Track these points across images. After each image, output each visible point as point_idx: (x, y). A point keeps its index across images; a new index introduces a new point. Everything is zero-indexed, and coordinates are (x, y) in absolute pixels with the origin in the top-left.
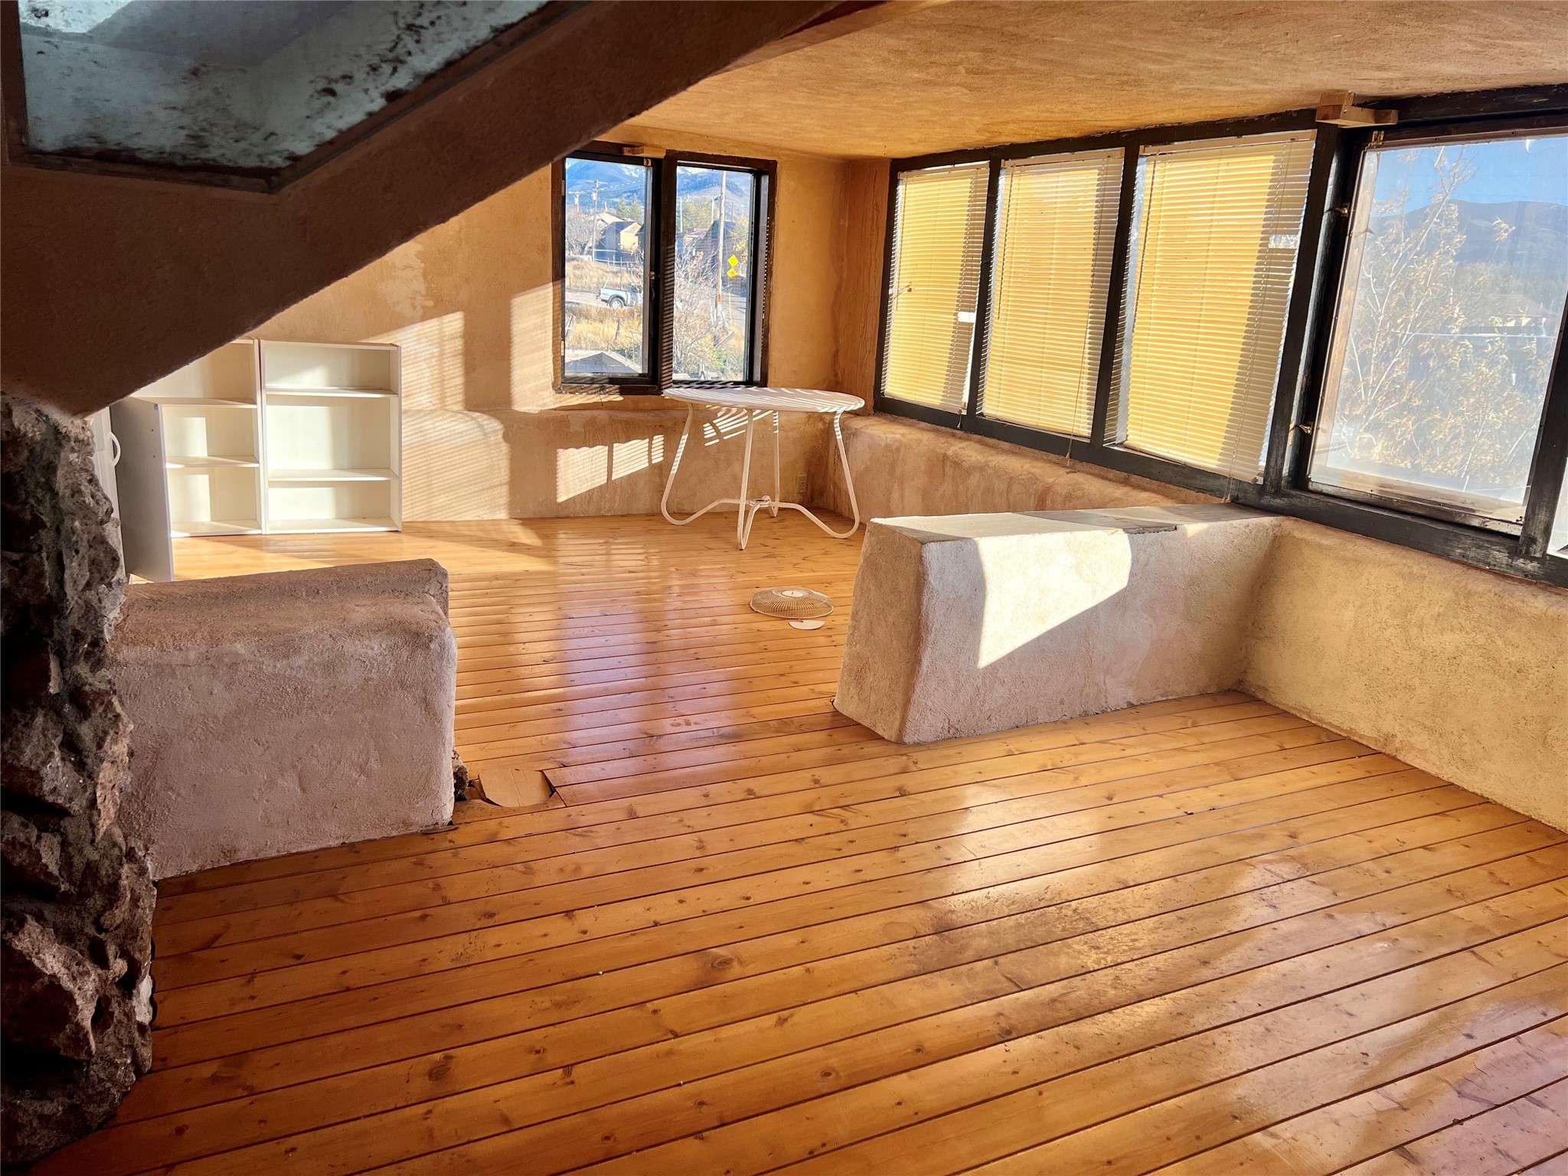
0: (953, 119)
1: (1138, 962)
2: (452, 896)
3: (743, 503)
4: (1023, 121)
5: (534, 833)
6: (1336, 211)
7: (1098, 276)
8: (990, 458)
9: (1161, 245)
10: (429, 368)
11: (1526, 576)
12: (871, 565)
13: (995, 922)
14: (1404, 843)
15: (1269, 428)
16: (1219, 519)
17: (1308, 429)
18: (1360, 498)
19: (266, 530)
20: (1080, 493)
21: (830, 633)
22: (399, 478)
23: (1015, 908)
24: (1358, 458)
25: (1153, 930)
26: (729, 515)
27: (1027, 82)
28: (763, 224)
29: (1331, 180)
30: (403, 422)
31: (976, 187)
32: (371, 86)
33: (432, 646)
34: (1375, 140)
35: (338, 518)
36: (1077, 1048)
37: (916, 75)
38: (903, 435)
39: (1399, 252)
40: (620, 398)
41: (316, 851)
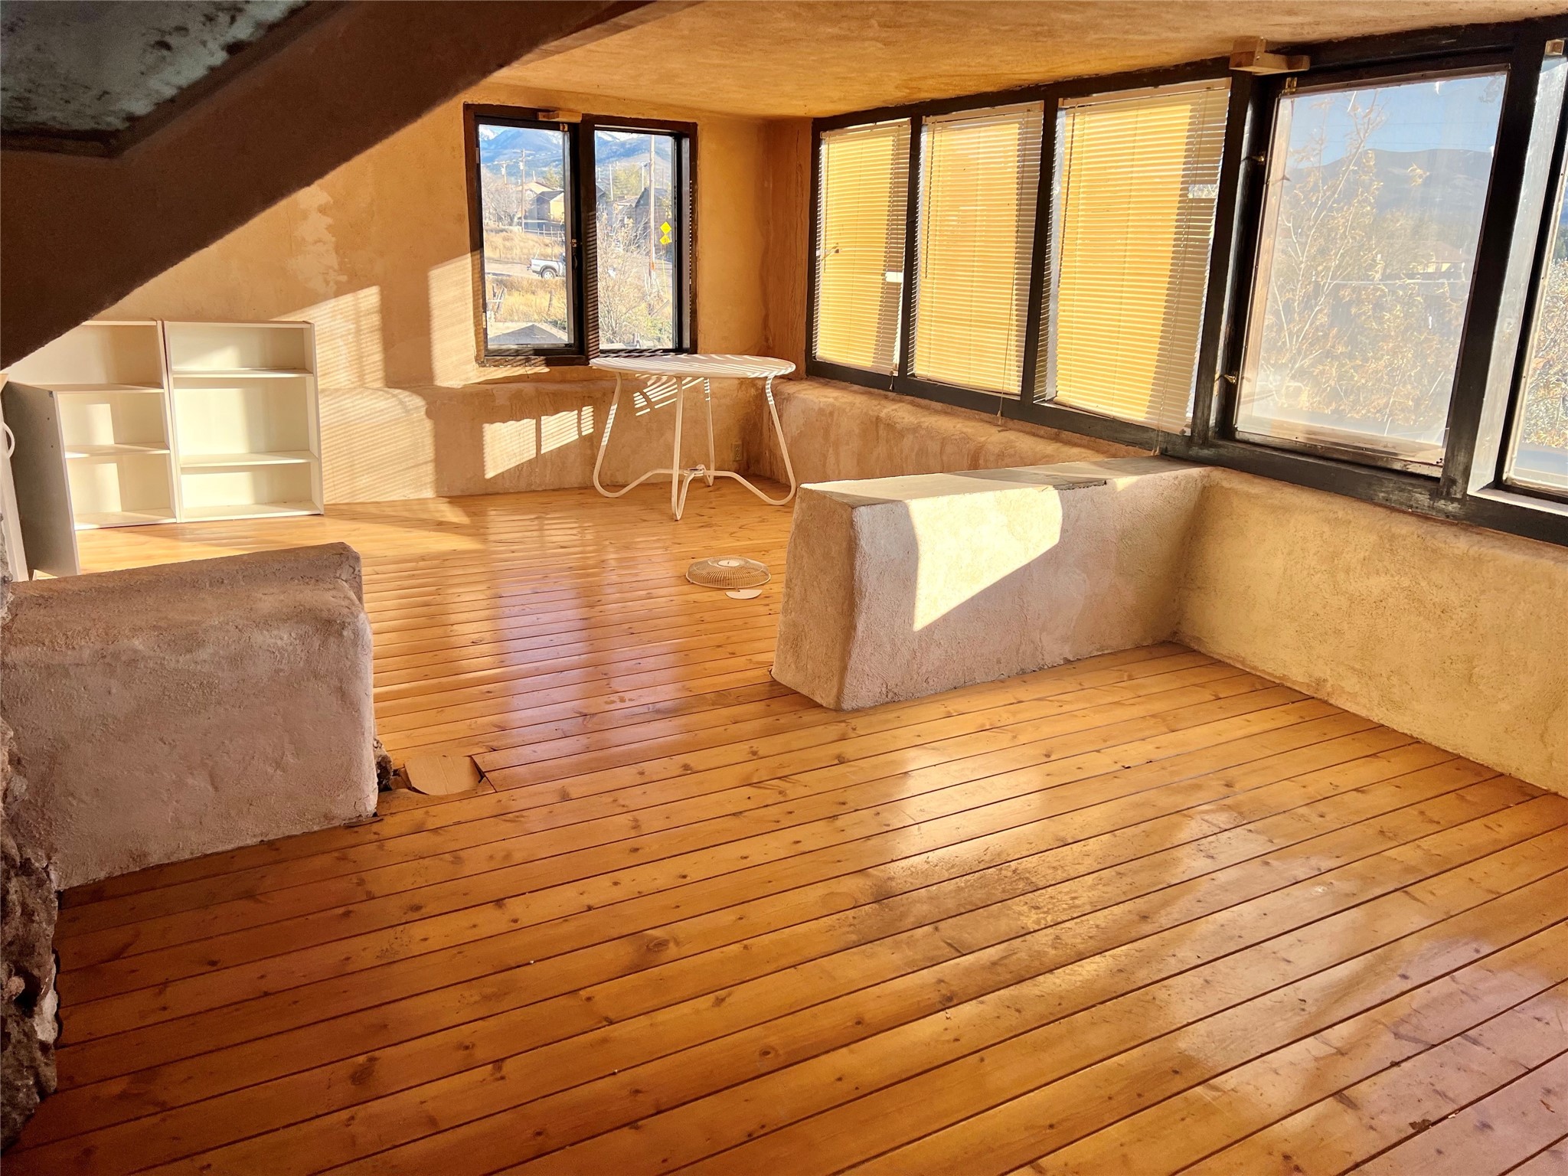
0: (872, 75)
1: (1078, 920)
2: (376, 889)
3: (676, 472)
4: (941, 76)
5: (463, 820)
6: (1252, 160)
7: (1022, 232)
8: (923, 420)
9: (1083, 198)
10: (345, 345)
11: (1448, 517)
12: (802, 531)
13: (934, 887)
14: (1337, 786)
15: (1194, 379)
16: (1147, 472)
17: (1232, 379)
18: (1287, 446)
19: (181, 517)
20: (1012, 451)
21: (767, 601)
22: (319, 459)
23: (955, 872)
24: (1286, 406)
25: (1092, 887)
26: (665, 484)
27: (942, 35)
28: (686, 188)
29: (1247, 128)
30: (320, 402)
31: (898, 145)
32: (207, 37)
33: (345, 633)
34: (1289, 86)
35: (257, 503)
36: (1018, 1011)
37: (830, 30)
38: (836, 399)
39: (1317, 200)
40: (547, 370)
41: (232, 851)
